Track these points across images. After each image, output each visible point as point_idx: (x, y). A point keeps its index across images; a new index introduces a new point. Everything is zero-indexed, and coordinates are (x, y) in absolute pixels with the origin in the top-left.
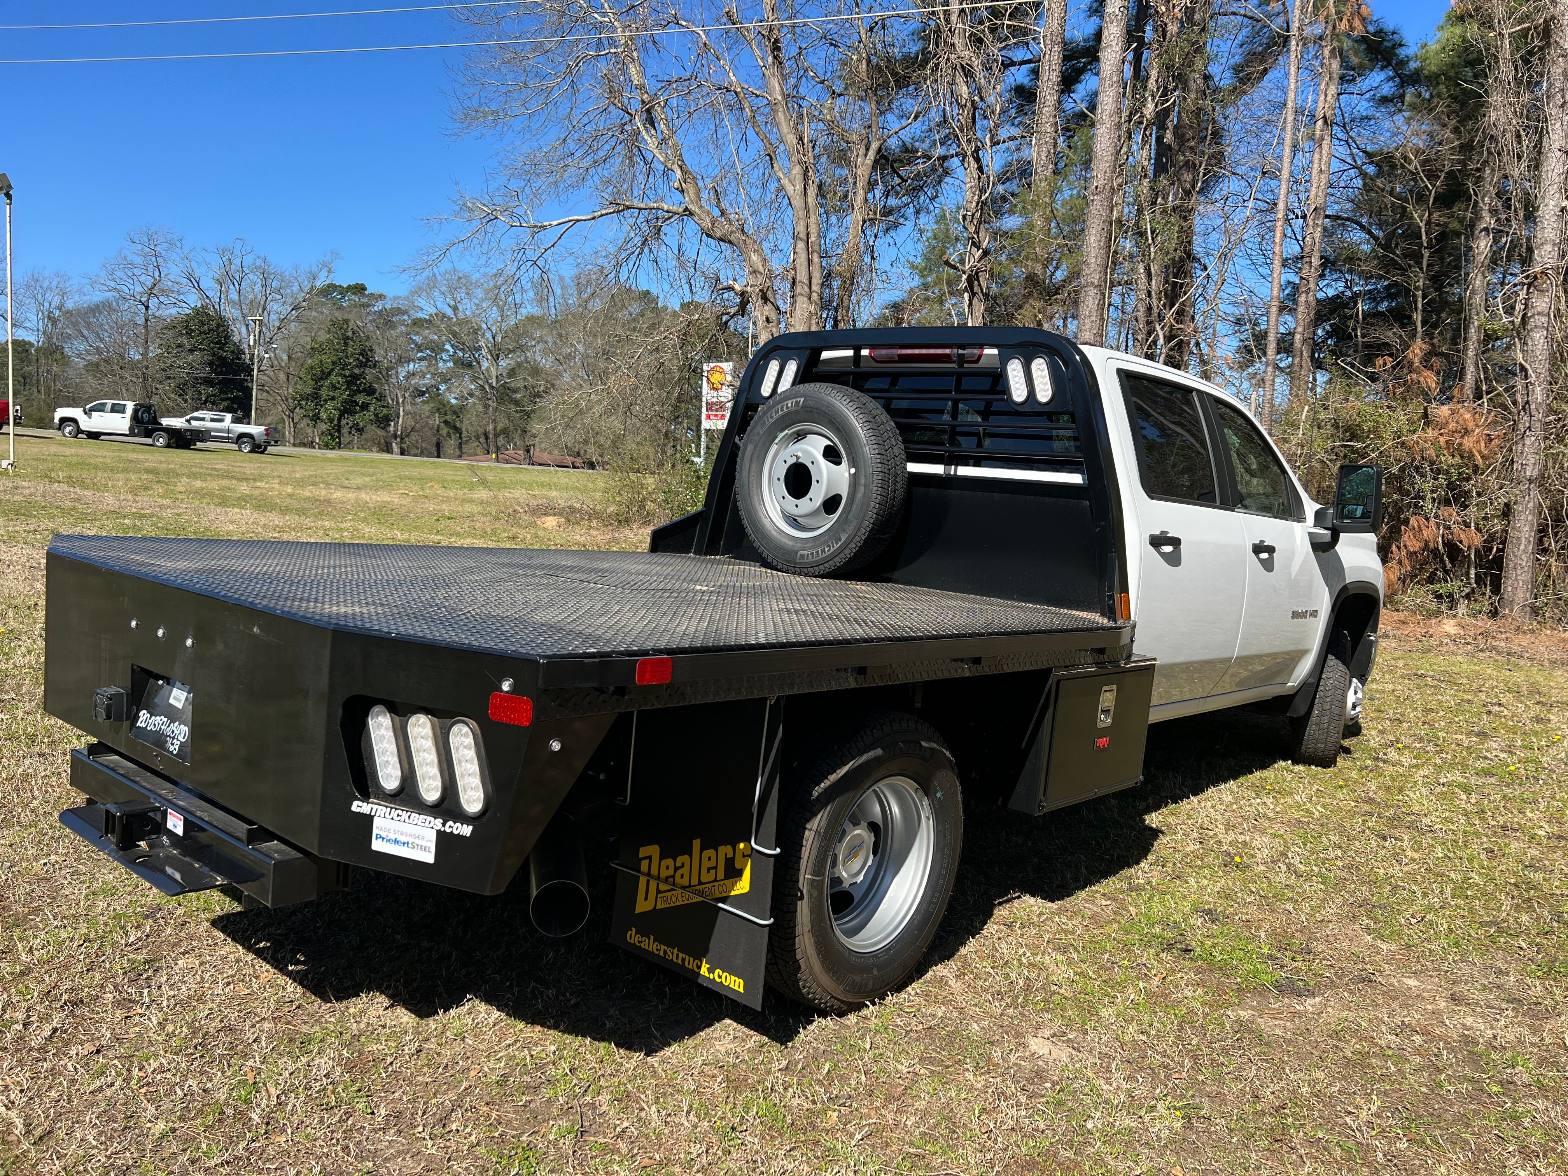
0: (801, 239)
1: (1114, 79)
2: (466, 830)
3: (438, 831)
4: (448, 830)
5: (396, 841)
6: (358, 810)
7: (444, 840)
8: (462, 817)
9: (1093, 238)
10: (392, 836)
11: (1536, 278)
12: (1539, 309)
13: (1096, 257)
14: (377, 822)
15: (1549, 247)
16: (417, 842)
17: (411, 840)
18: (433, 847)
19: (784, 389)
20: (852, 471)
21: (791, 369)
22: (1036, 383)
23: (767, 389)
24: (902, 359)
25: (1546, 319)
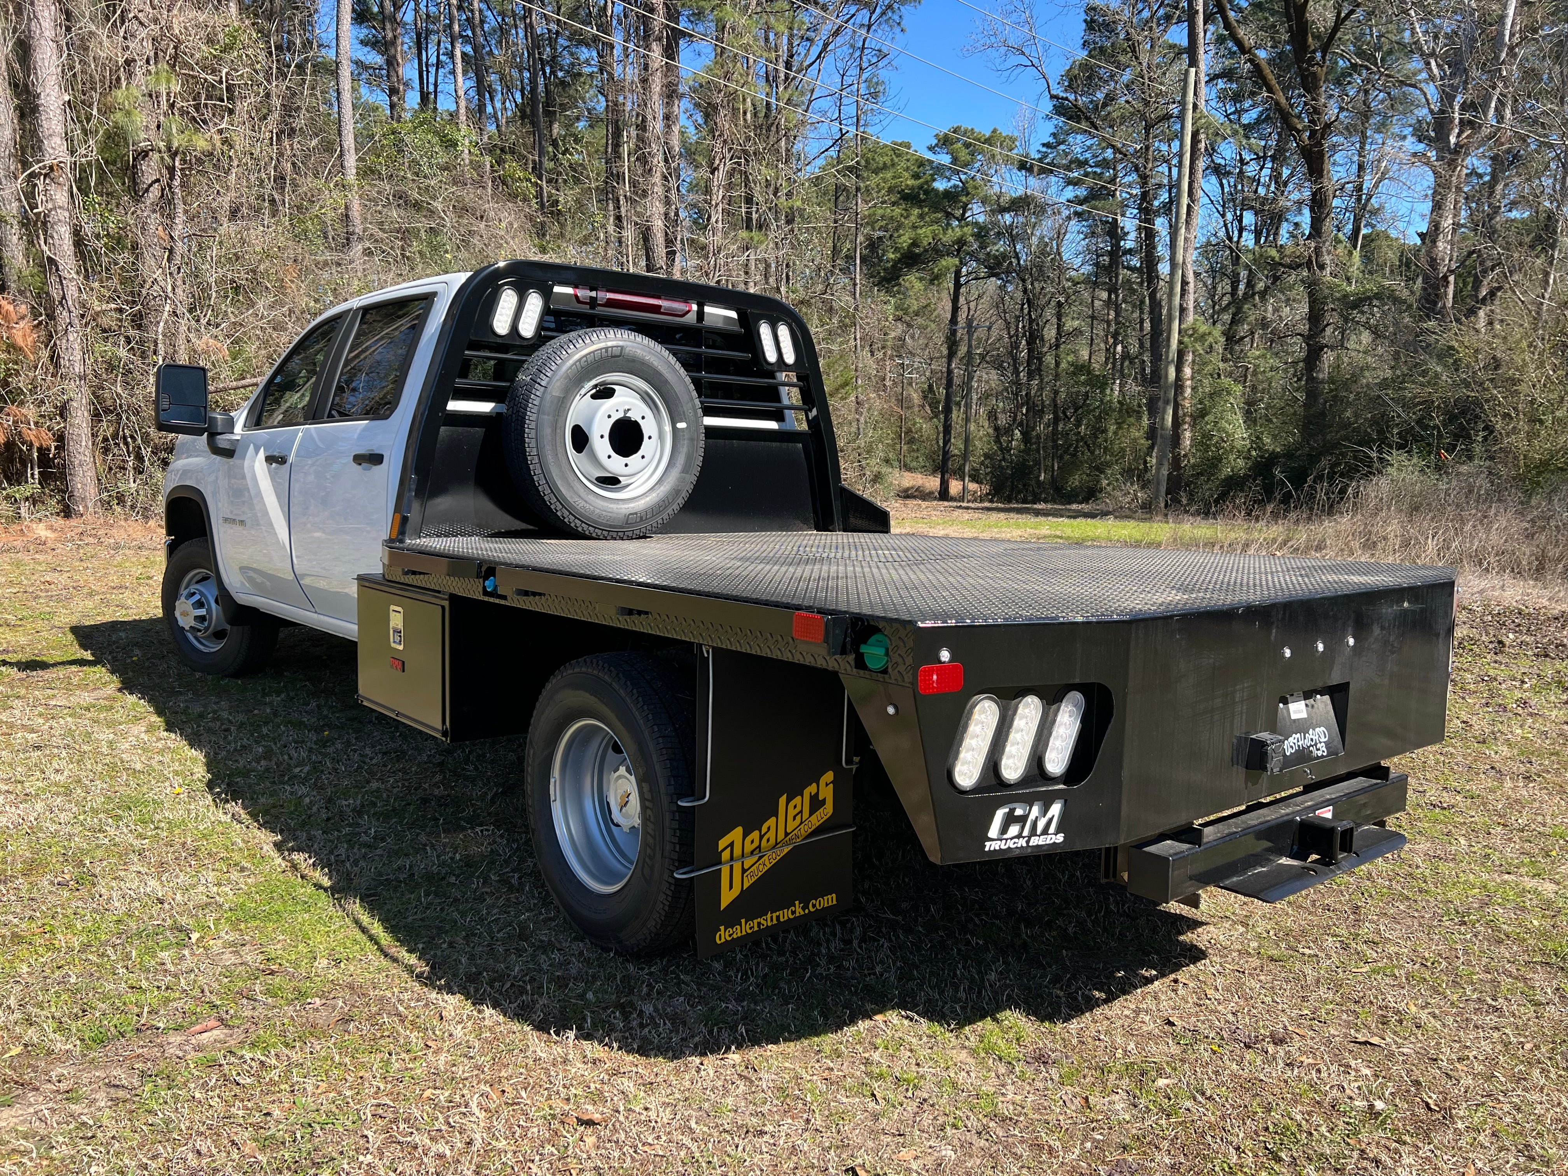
11: (51, 169)
12: (59, 203)
15: (58, 140)
19: (526, 326)
20: (681, 425)
21: (534, 303)
22: (782, 345)
23: (501, 324)
24: (611, 303)
25: (67, 214)
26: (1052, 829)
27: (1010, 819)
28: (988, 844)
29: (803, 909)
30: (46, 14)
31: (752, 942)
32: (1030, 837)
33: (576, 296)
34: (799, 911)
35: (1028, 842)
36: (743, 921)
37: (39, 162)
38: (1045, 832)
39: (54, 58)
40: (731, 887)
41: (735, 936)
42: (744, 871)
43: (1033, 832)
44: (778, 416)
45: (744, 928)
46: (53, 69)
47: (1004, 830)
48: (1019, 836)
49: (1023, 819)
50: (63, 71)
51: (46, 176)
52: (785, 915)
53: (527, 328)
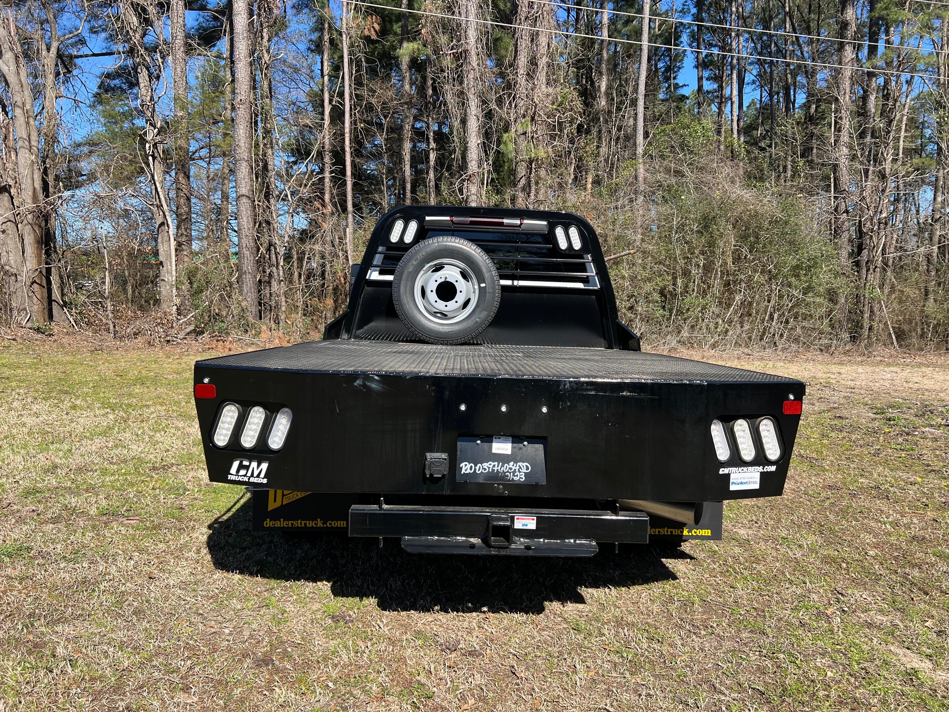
0: (18, 106)
1: (245, 35)
2: (773, 468)
3: (761, 473)
4: (765, 470)
5: (741, 483)
6: (723, 473)
7: (763, 475)
8: (770, 463)
9: (241, 131)
10: (739, 481)
11: (470, 176)
12: (473, 192)
13: (245, 143)
14: (732, 476)
15: (474, 162)
16: (751, 480)
17: (748, 480)
18: (758, 481)
19: (408, 238)
20: (483, 285)
21: (413, 226)
22: (572, 239)
23: (394, 237)
24: (472, 223)
25: (476, 197)
26: (262, 475)
27: (241, 467)
28: (229, 476)
29: (323, 524)
30: (473, 103)
31: (286, 532)
32: (250, 477)
33: (452, 221)
34: (320, 524)
35: (249, 479)
36: (282, 520)
37: (465, 173)
38: (258, 476)
39: (475, 123)
40: (275, 501)
41: (276, 526)
42: (283, 495)
43: (252, 475)
44: (585, 280)
45: (281, 523)
46: (474, 128)
47: (238, 471)
48: (245, 476)
49: (247, 468)
50: (479, 129)
51: (468, 180)
52: (310, 524)
53: (409, 238)
